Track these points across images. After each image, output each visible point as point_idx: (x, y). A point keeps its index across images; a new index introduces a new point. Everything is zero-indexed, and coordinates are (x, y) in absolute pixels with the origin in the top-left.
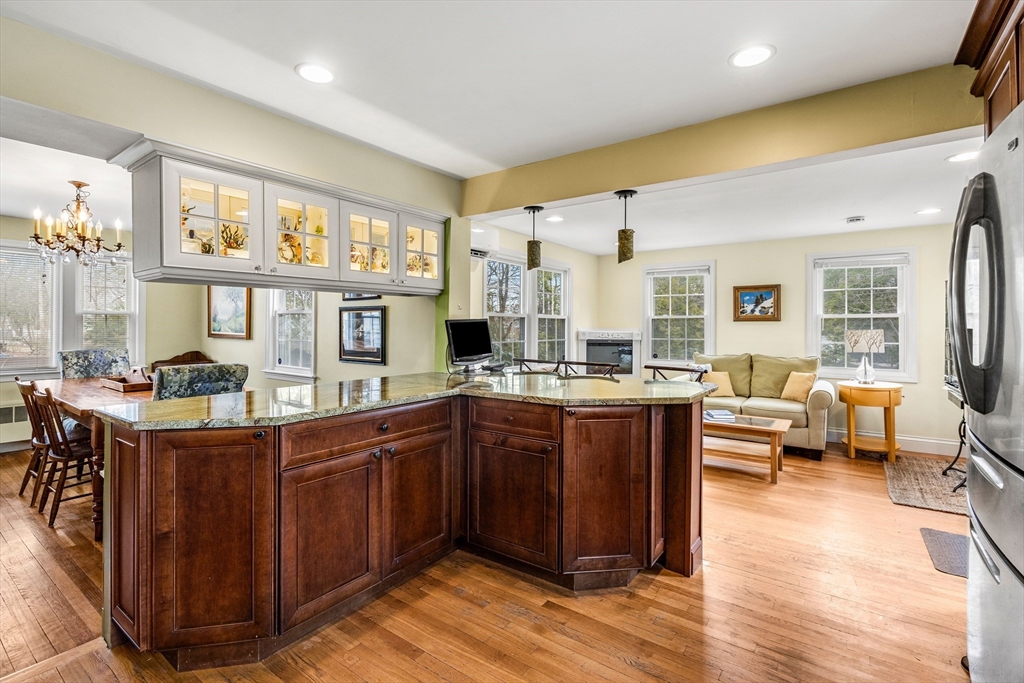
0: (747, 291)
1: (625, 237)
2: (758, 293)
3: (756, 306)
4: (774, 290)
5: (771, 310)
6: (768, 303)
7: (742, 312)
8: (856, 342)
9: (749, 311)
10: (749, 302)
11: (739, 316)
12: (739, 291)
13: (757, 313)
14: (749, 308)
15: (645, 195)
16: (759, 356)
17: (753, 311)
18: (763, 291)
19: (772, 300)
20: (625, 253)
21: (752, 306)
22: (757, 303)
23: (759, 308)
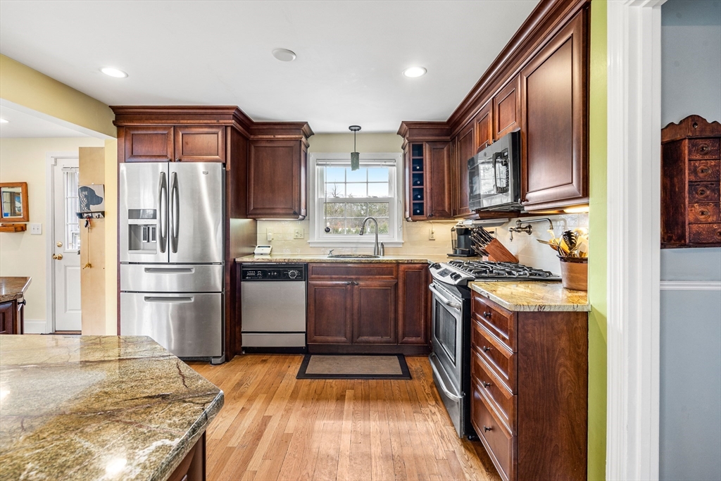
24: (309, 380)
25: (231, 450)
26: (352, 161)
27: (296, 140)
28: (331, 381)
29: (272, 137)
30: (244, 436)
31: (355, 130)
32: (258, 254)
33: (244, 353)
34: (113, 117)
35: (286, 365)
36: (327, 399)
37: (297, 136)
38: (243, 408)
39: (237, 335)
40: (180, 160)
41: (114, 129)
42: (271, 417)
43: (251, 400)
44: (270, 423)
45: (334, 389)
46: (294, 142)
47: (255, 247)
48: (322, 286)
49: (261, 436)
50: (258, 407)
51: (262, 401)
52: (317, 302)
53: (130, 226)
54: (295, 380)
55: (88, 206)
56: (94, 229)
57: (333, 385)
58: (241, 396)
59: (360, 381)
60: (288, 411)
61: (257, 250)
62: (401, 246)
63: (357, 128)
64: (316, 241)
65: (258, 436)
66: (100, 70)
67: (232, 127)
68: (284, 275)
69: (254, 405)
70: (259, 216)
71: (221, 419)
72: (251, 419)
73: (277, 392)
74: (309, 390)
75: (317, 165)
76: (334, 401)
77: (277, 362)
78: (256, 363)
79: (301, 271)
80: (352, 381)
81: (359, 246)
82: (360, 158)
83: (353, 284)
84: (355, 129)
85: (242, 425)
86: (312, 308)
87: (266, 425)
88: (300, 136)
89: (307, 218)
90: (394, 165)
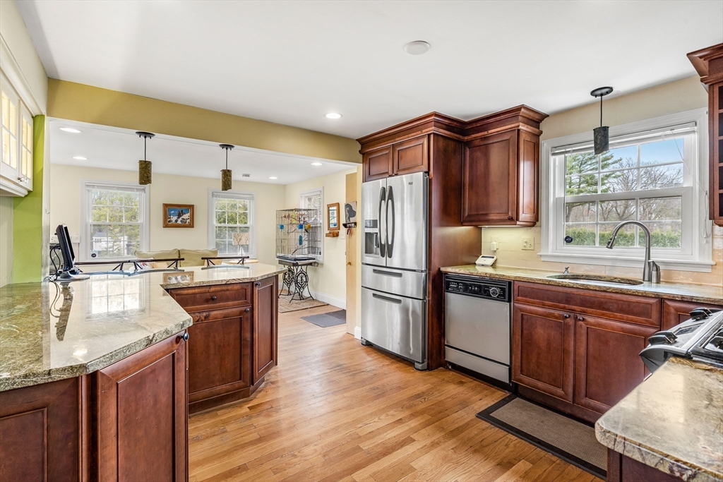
0: (173, 207)
1: (227, 174)
2: (180, 209)
3: (179, 218)
4: (191, 208)
5: (188, 221)
6: (186, 216)
7: (169, 222)
8: (240, 239)
9: (174, 221)
10: (174, 215)
11: (167, 224)
12: (167, 207)
13: (179, 222)
14: (174, 219)
15: (238, 151)
16: (183, 250)
17: (176, 221)
18: (183, 208)
19: (189, 214)
20: (227, 185)
21: (175, 218)
22: (179, 216)
23: (180, 219)
24: (488, 425)
25: (359, 448)
26: (596, 143)
27: (512, 130)
28: (514, 438)
29: (486, 133)
30: (378, 445)
31: (602, 95)
32: (479, 265)
33: (450, 367)
34: (359, 147)
35: (478, 397)
36: (487, 457)
37: (513, 125)
38: (400, 419)
39: (443, 347)
40: (397, 175)
41: (360, 156)
42: (414, 440)
43: (413, 415)
44: (408, 446)
45: (507, 451)
46: (511, 134)
47: (478, 257)
48: (531, 312)
49: (390, 453)
50: (413, 425)
51: (422, 421)
52: (525, 332)
53: (366, 233)
54: (473, 416)
55: (349, 218)
56: (353, 236)
57: (511, 445)
58: (409, 407)
59: (554, 458)
60: (434, 445)
61: (480, 261)
62: (709, 270)
63: (607, 90)
64: (550, 253)
65: (388, 451)
66: (325, 115)
67: (434, 134)
68: (485, 291)
69: (411, 422)
70: (482, 223)
71: (376, 419)
72: (397, 433)
73: (444, 420)
74: (477, 435)
75: (554, 154)
76: (494, 463)
77: (473, 389)
78: (452, 382)
79: (503, 290)
80: (543, 453)
81: (618, 264)
82: (610, 134)
83: (576, 319)
84: (601, 92)
85: (385, 434)
86: (518, 337)
87: (402, 446)
88: (516, 124)
89: (537, 223)
90: (694, 132)
